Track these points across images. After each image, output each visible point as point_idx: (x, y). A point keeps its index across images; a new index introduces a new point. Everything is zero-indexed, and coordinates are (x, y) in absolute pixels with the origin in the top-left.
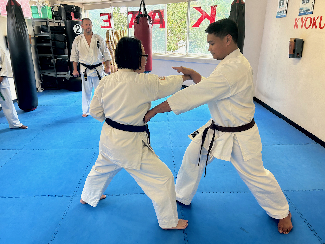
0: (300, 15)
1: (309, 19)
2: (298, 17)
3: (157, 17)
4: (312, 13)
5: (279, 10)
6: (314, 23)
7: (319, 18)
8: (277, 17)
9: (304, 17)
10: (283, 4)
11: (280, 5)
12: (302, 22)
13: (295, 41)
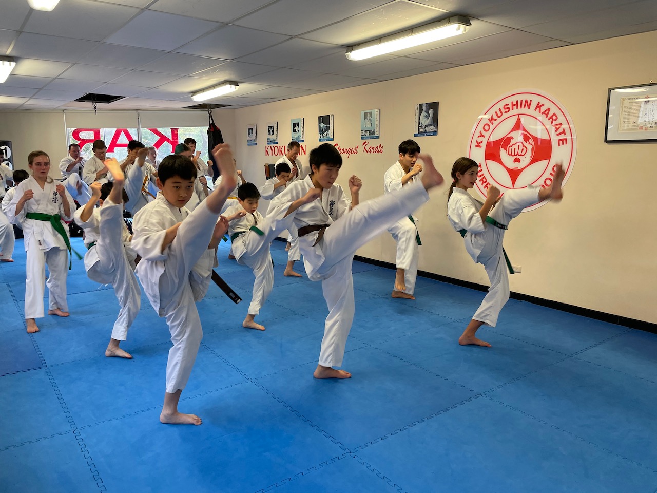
0: (268, 144)
1: (276, 148)
2: (267, 146)
4: (277, 143)
5: (249, 138)
6: (281, 151)
7: (284, 147)
8: (248, 145)
9: (272, 146)
10: (252, 133)
11: (249, 134)
12: (272, 150)
13: (269, 166)
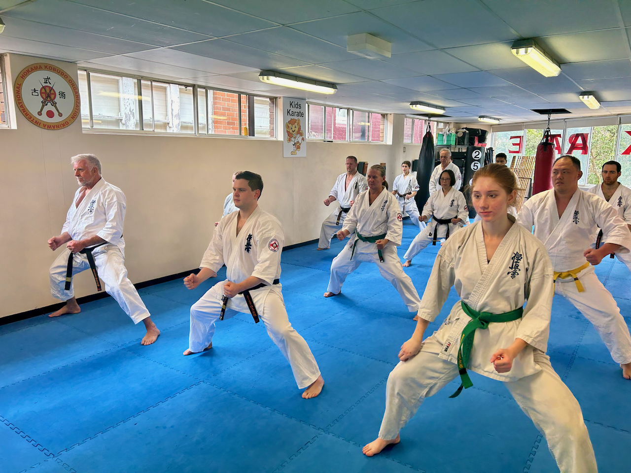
3: (579, 141)
